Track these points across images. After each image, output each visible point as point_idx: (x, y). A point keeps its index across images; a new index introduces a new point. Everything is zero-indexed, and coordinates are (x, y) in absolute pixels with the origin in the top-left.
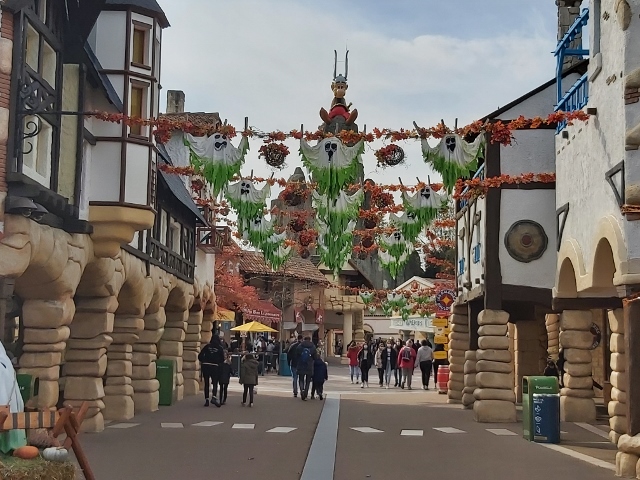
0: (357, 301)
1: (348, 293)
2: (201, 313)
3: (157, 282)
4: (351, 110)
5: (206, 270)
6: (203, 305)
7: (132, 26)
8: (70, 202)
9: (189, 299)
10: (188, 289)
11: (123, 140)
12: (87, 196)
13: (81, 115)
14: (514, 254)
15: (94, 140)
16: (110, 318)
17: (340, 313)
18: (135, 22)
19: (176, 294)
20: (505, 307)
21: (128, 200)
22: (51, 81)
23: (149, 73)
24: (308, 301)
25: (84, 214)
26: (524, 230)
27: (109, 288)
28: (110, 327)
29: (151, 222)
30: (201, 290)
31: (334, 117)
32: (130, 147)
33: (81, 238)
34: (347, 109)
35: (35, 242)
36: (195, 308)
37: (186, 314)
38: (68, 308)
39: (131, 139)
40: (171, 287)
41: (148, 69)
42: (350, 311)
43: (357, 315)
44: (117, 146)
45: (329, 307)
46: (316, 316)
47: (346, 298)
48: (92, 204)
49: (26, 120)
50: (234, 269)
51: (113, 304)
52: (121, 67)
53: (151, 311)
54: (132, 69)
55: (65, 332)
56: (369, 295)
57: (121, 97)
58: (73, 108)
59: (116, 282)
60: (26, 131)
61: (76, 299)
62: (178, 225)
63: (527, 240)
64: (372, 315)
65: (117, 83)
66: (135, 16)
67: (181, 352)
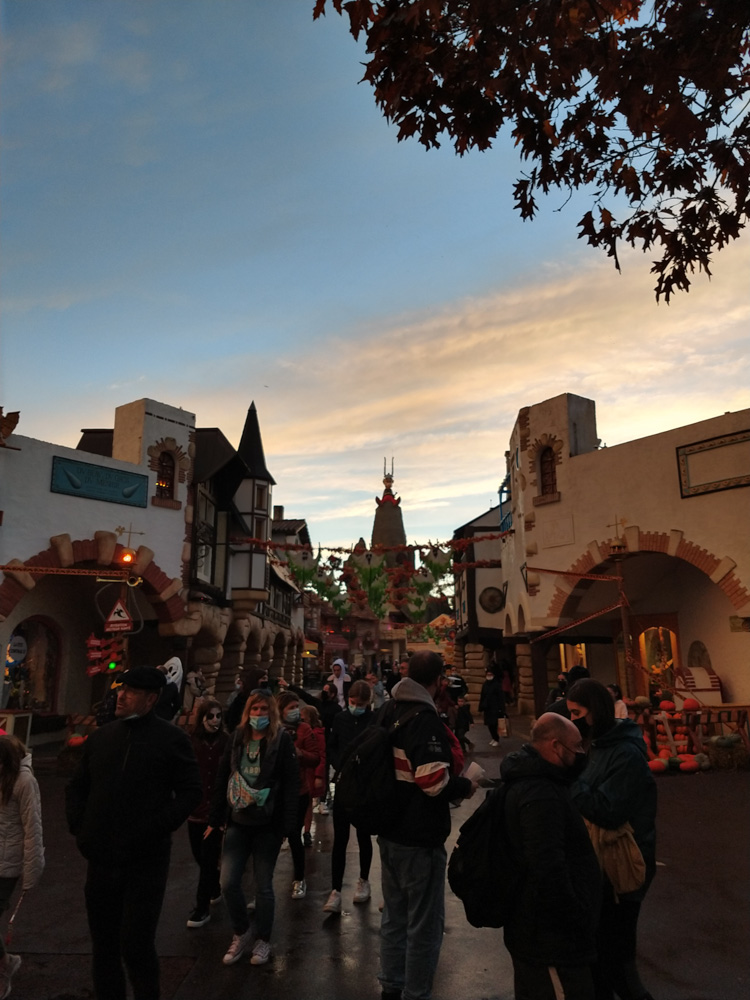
0: (402, 633)
1: (396, 628)
2: (295, 647)
3: (269, 629)
4: (396, 497)
5: (298, 619)
6: (296, 642)
7: (256, 487)
8: (222, 590)
9: (288, 638)
10: (287, 633)
11: (250, 552)
12: (231, 584)
13: (227, 545)
14: (485, 608)
15: (234, 553)
16: (242, 655)
17: (390, 642)
18: (257, 485)
19: (280, 636)
20: (481, 641)
21: (253, 586)
22: (212, 523)
23: (264, 513)
24: (368, 634)
25: (228, 597)
26: (491, 593)
27: (242, 637)
28: (242, 661)
29: (267, 597)
30: (295, 631)
31: (385, 502)
32: (254, 555)
33: (227, 610)
34: (393, 496)
35: (204, 615)
36: (291, 644)
37: (286, 649)
38: (220, 650)
39: (255, 550)
40: (277, 632)
41: (264, 510)
42: (397, 640)
43: (402, 643)
44: (246, 556)
45: (382, 638)
47: (394, 631)
48: (233, 589)
49: (199, 549)
50: (316, 615)
51: (244, 646)
52: (250, 510)
53: (266, 648)
54: (256, 511)
55: (217, 665)
56: (411, 628)
57: (249, 526)
58: (224, 541)
59: (245, 632)
60: (200, 555)
61: (223, 646)
62: (280, 593)
63: (492, 599)
64: (414, 641)
65: (247, 520)
66: (258, 482)
67: (283, 673)
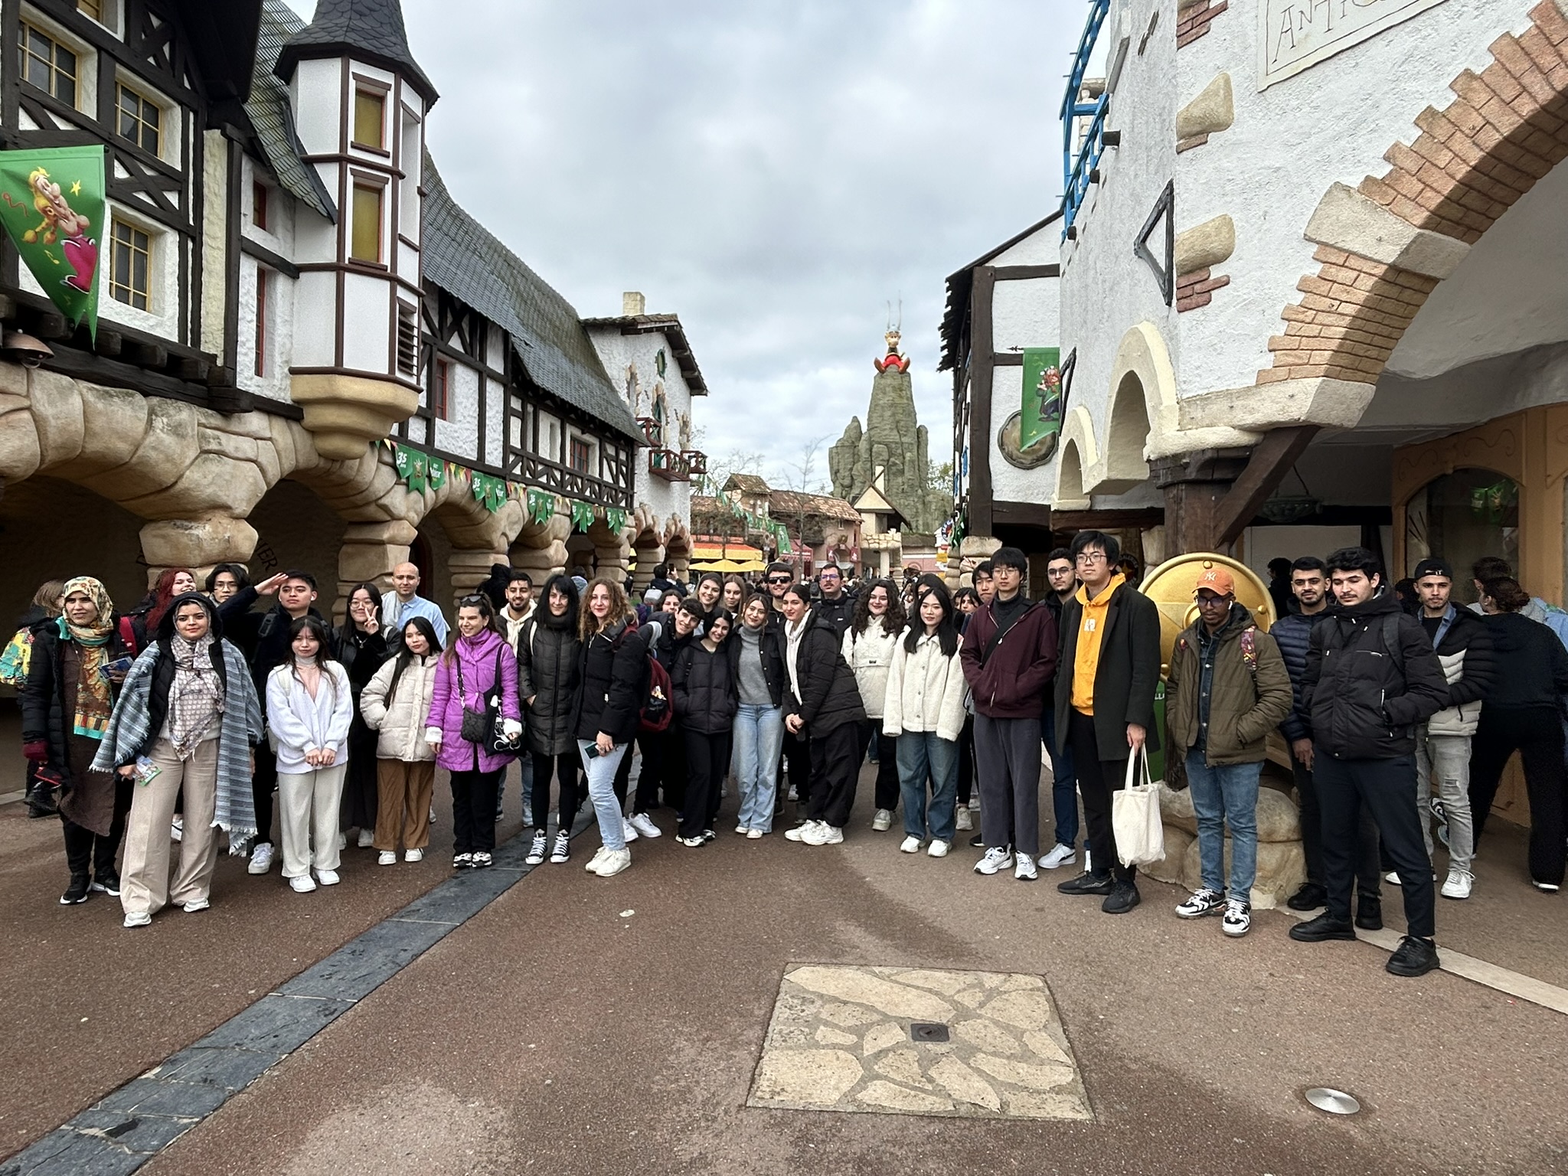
0: (893, 538)
1: (884, 531)
4: (904, 359)
5: (672, 501)
7: (352, 84)
8: (220, 362)
9: (625, 532)
11: (338, 269)
14: (1010, 458)
15: (293, 271)
17: (877, 552)
18: (356, 76)
20: (996, 531)
21: (348, 364)
23: (387, 162)
24: (843, 540)
31: (887, 366)
39: (351, 266)
41: (387, 157)
42: (886, 550)
43: (894, 553)
45: (865, 545)
46: (850, 554)
47: (882, 536)
48: (294, 371)
52: (335, 150)
54: (352, 153)
57: (336, 199)
61: (256, 522)
65: (329, 176)
66: (356, 67)
